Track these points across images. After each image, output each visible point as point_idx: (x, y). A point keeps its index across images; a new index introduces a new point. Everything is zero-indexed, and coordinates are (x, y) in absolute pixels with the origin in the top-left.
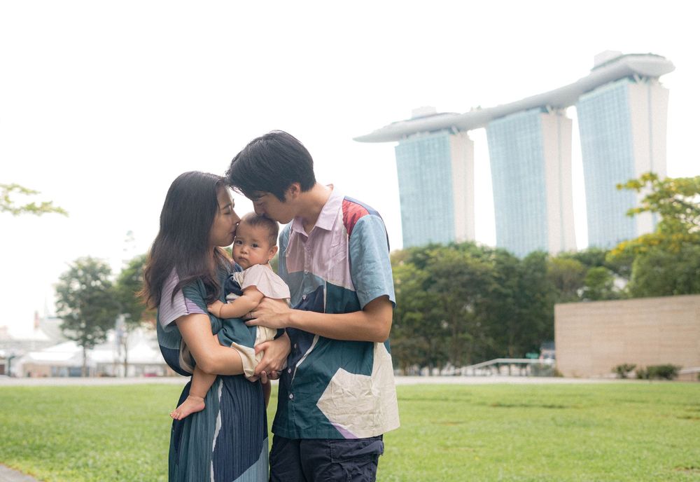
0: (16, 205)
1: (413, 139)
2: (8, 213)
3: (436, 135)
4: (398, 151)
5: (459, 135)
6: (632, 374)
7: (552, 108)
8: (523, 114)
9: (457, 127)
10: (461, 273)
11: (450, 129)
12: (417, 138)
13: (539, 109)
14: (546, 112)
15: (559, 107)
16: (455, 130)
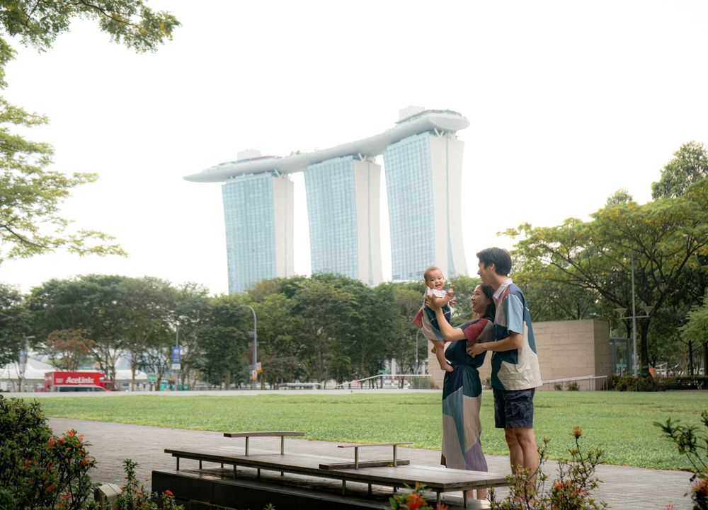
1: (238, 179)
3: (260, 176)
4: (225, 190)
5: (280, 177)
7: (363, 156)
8: (338, 160)
9: (278, 170)
11: (271, 171)
12: (243, 178)
13: (352, 157)
14: (358, 159)
15: (369, 155)
16: (277, 172)
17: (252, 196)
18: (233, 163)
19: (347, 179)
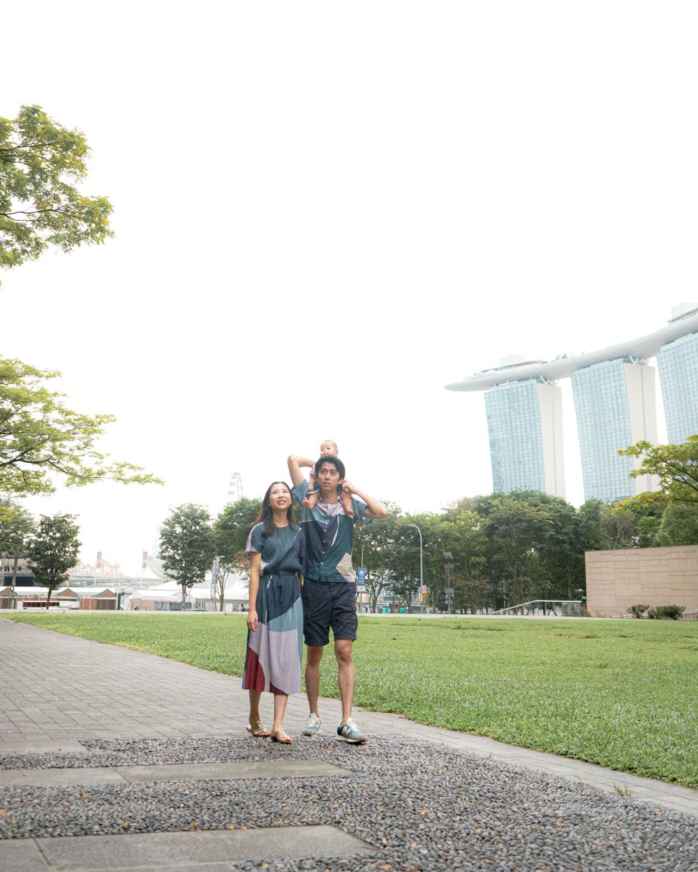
0: (126, 477)
1: (501, 387)
2: (121, 483)
3: (524, 383)
4: (488, 399)
5: (546, 383)
6: (645, 614)
7: (634, 359)
8: (607, 363)
9: (544, 377)
10: (519, 520)
11: (537, 377)
12: (507, 386)
13: (622, 359)
14: (630, 362)
15: (640, 358)
16: (542, 379)
17: (516, 404)
18: (496, 370)
19: (617, 383)
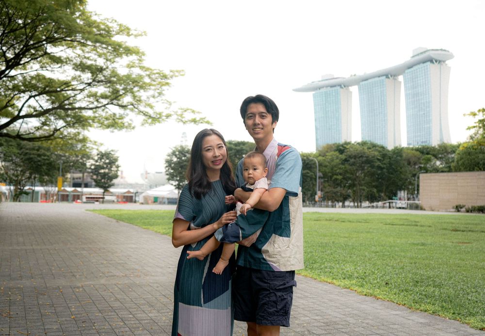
1: (322, 90)
3: (334, 89)
4: (314, 96)
5: (345, 89)
7: (391, 76)
8: (377, 79)
9: (344, 85)
11: (340, 86)
12: (325, 89)
13: (385, 77)
14: (389, 78)
15: (394, 76)
16: (343, 86)
17: (329, 99)
18: (319, 81)
19: (382, 89)
